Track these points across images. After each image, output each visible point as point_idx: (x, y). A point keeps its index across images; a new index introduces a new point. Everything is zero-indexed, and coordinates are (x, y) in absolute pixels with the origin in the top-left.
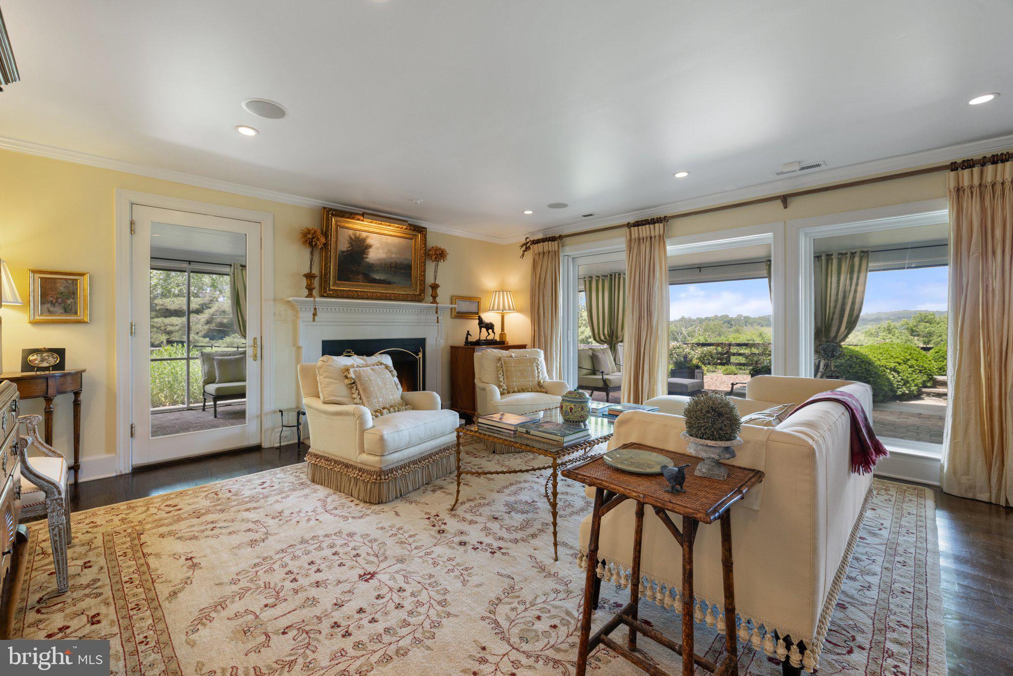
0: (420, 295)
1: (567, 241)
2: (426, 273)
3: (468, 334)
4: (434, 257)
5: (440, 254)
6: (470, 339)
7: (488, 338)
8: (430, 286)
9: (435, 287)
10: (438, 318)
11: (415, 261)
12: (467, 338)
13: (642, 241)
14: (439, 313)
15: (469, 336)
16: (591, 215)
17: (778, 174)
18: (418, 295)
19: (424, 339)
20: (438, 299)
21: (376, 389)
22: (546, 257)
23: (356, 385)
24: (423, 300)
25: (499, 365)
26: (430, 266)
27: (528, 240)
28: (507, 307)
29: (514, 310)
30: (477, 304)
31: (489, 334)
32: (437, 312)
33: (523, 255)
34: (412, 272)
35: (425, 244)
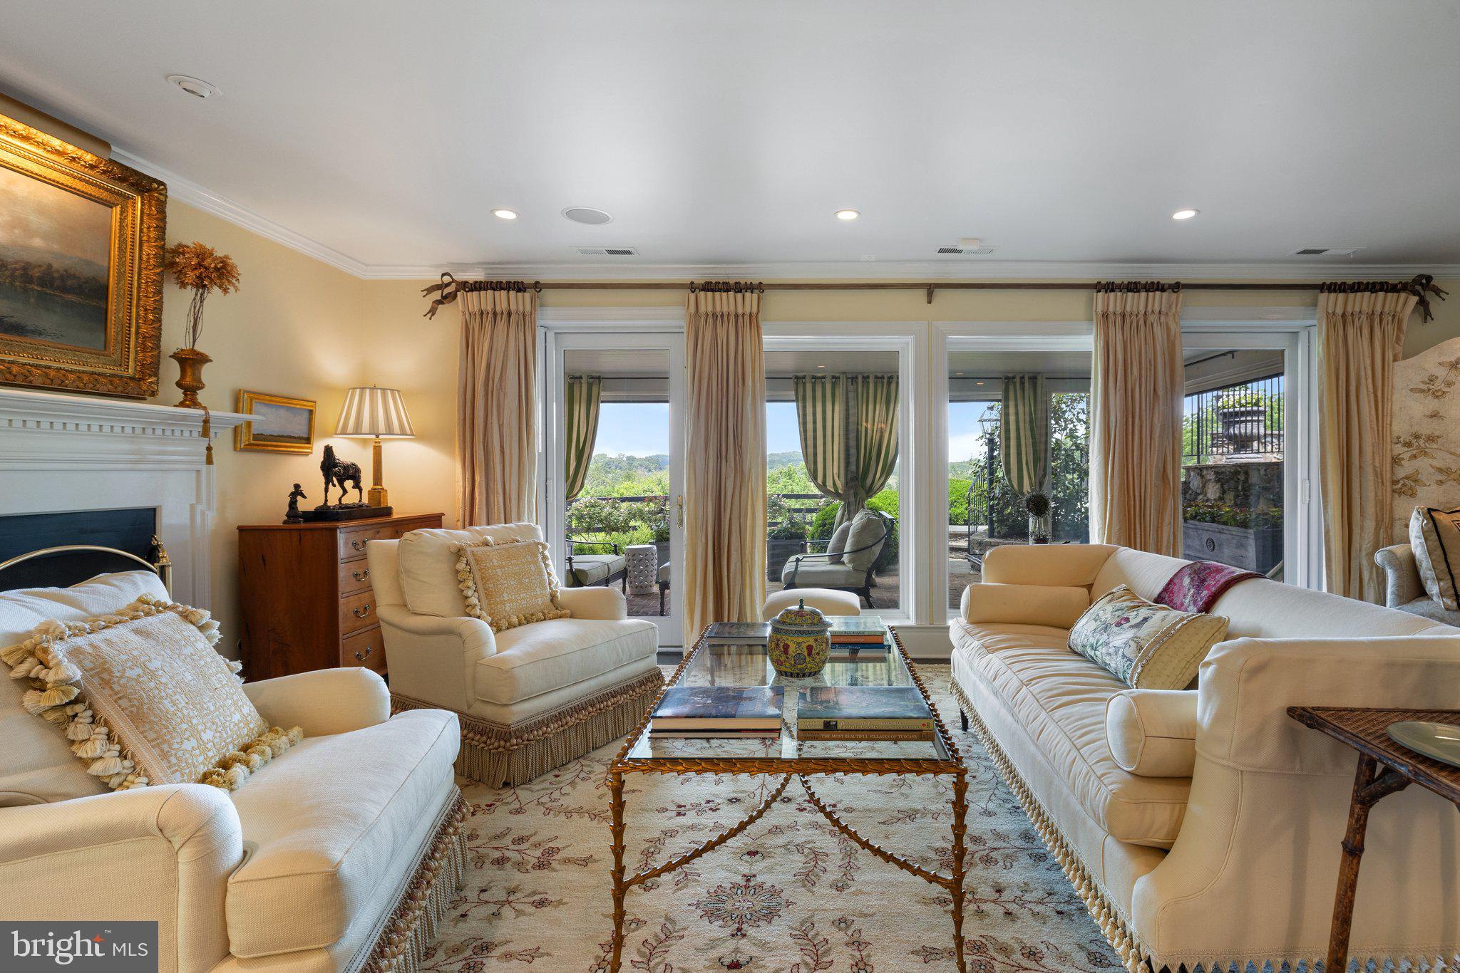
0: (140, 380)
1: (548, 295)
2: (163, 317)
3: (297, 492)
4: (191, 275)
5: (217, 269)
6: (303, 505)
7: (344, 501)
8: (174, 356)
9: (191, 361)
10: (209, 449)
11: (121, 275)
12: (293, 504)
13: (719, 318)
14: (212, 435)
15: (299, 498)
16: (629, 253)
17: (941, 251)
18: (132, 378)
19: (152, 512)
20: (201, 396)
21: (182, 700)
22: (501, 325)
23: (90, 707)
24: (153, 394)
25: (461, 566)
26: (177, 301)
27: (447, 279)
28: (382, 426)
29: (403, 433)
30: (306, 415)
31: (345, 492)
32: (205, 433)
33: (433, 311)
34: (112, 307)
35: (162, 229)
